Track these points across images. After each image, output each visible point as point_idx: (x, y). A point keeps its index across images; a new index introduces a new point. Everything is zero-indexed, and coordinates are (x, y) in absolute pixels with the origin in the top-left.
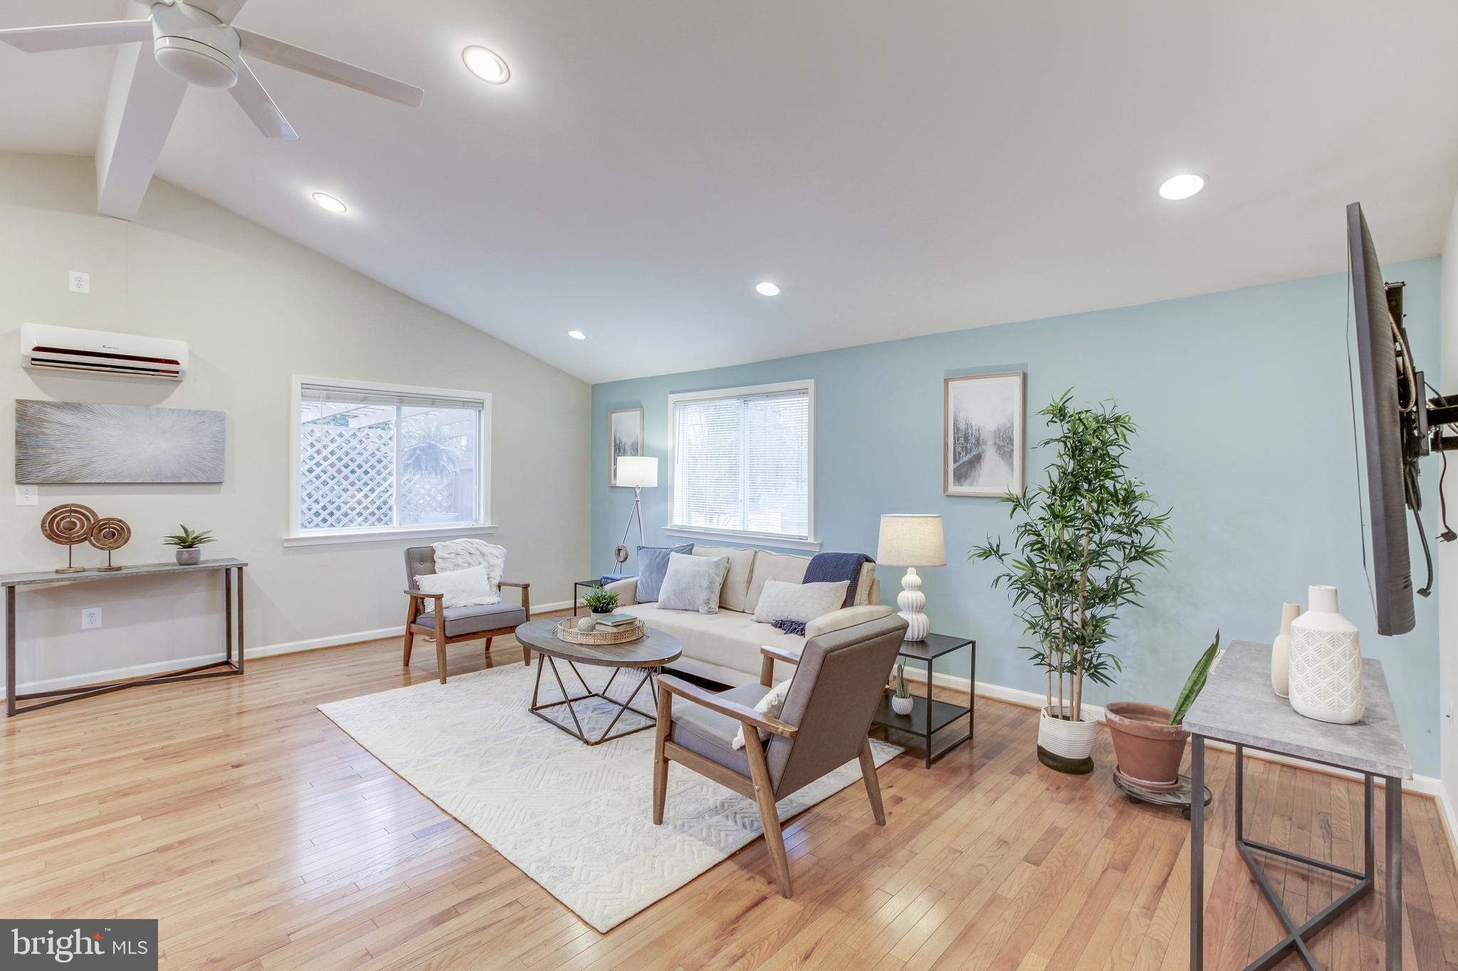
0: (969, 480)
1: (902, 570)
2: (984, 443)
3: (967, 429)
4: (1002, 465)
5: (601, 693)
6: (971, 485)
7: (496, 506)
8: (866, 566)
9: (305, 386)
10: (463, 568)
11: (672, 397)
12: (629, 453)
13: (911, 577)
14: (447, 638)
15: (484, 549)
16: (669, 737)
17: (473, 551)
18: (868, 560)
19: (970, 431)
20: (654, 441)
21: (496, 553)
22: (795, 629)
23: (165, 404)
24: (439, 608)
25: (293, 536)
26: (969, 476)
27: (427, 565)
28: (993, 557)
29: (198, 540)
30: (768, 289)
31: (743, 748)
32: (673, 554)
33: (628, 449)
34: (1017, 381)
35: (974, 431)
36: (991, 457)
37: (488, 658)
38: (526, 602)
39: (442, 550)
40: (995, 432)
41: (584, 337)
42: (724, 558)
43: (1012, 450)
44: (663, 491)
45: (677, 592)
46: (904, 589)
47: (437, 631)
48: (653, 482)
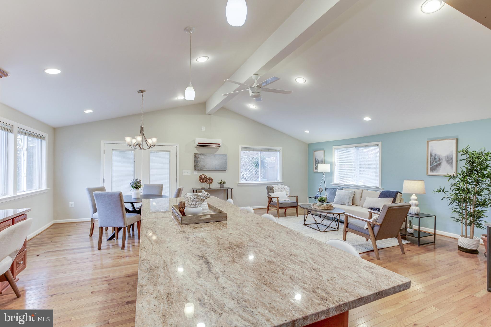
0: (436, 171)
1: (411, 195)
2: (442, 160)
3: (435, 156)
4: (448, 167)
5: (320, 223)
6: (437, 172)
7: (283, 177)
8: (399, 194)
9: (242, 148)
10: (280, 192)
11: (334, 147)
12: (320, 163)
13: (414, 197)
14: (279, 207)
15: (284, 187)
16: (347, 227)
17: (282, 188)
18: (399, 193)
19: (436, 156)
20: (328, 159)
21: (287, 188)
22: (376, 210)
23: (217, 153)
24: (278, 200)
25: (239, 183)
26: (436, 169)
27: (272, 191)
28: (442, 192)
29: (224, 183)
30: (367, 119)
31: (367, 229)
32: (337, 190)
33: (320, 162)
34: (454, 141)
35: (438, 156)
36: (444, 164)
37: (285, 214)
38: (297, 201)
39: (275, 187)
40: (446, 157)
41: (309, 132)
42: (353, 191)
43: (452, 162)
44: (331, 174)
45: (340, 199)
46: (411, 200)
47: (277, 206)
48: (328, 171)
